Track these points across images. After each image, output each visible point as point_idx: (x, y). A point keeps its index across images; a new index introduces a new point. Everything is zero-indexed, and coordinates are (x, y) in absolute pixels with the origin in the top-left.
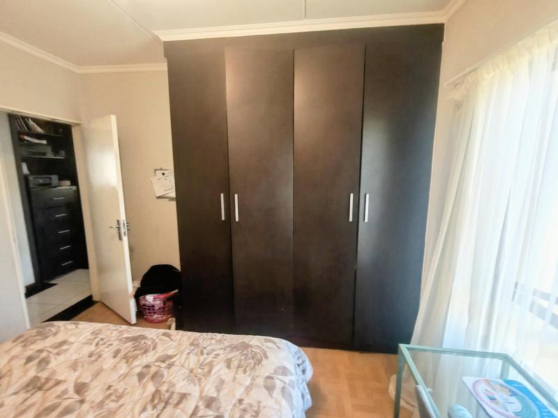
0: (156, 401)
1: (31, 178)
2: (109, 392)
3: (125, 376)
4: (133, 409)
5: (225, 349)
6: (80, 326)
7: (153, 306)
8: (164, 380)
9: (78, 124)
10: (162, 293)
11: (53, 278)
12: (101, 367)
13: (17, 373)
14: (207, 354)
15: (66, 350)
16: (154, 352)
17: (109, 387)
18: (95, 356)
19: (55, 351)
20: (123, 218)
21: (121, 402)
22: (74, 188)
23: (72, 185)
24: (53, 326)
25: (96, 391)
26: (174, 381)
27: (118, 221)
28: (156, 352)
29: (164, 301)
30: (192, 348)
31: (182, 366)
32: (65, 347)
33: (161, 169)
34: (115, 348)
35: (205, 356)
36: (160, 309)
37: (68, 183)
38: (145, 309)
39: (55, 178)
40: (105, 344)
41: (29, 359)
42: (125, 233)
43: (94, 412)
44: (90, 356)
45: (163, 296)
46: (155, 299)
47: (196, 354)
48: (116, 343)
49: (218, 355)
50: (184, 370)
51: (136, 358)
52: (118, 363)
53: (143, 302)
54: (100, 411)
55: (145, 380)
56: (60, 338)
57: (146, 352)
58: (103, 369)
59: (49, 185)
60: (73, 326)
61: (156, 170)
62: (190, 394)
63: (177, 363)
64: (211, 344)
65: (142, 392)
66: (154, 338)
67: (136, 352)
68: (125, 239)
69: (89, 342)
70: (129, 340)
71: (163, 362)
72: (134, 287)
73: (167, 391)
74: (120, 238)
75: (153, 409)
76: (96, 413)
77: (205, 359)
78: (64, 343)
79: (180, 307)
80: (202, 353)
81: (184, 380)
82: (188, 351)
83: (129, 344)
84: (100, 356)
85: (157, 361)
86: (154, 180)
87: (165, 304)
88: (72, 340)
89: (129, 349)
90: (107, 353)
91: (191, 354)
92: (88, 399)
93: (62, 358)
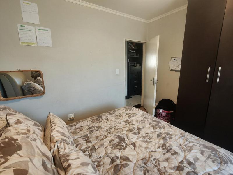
0: (164, 148)
1: (130, 63)
2: (147, 135)
3: (153, 133)
4: (155, 145)
5: (200, 145)
6: (139, 110)
7: (162, 114)
8: (167, 142)
9: (145, 43)
10: (166, 110)
11: (131, 96)
12: (145, 126)
13: (124, 117)
14: (189, 142)
15: (135, 116)
16: (164, 129)
17: (147, 133)
18: (143, 122)
19: (133, 115)
20: (156, 77)
21: (151, 140)
22: (140, 67)
23: (140, 66)
24: (132, 108)
25: (143, 132)
26: (172, 144)
27: (154, 78)
28: (165, 130)
29: (166, 114)
30: (181, 136)
31: (176, 141)
32: (135, 115)
33: (174, 57)
34: (150, 122)
35: (188, 142)
36: (164, 116)
37: (139, 65)
38: (158, 114)
39: (135, 63)
40: (146, 119)
41: (127, 114)
42: (156, 83)
43: (142, 138)
44: (142, 121)
45: (166, 112)
46: (163, 112)
47: (183, 139)
48: (150, 120)
49: (196, 146)
50: (176, 143)
51: (157, 128)
52: (150, 127)
53: (158, 111)
54: (144, 139)
55: (160, 138)
56: (134, 112)
57: (160, 128)
58: (145, 127)
59: (134, 66)
60: (138, 110)
61: (171, 58)
62: (179, 154)
63: (174, 138)
64: (191, 139)
65: (159, 141)
66: (164, 125)
67: (157, 126)
68: (155, 85)
69: (142, 116)
70: (154, 121)
71: (168, 135)
72: (155, 105)
73: (169, 146)
74: (154, 85)
75: (163, 150)
76: (143, 139)
77: (188, 144)
78: (135, 113)
79: (173, 119)
80: (186, 140)
81: (177, 146)
82: (179, 136)
83: (155, 122)
84: (145, 122)
85: (164, 133)
86: (170, 62)
87: (166, 115)
88: (137, 113)
89: (154, 124)
90: (147, 122)
91: (181, 138)
92: (141, 133)
93: (134, 117)
